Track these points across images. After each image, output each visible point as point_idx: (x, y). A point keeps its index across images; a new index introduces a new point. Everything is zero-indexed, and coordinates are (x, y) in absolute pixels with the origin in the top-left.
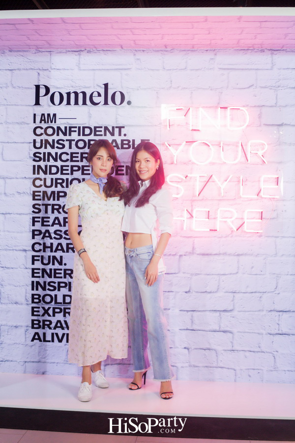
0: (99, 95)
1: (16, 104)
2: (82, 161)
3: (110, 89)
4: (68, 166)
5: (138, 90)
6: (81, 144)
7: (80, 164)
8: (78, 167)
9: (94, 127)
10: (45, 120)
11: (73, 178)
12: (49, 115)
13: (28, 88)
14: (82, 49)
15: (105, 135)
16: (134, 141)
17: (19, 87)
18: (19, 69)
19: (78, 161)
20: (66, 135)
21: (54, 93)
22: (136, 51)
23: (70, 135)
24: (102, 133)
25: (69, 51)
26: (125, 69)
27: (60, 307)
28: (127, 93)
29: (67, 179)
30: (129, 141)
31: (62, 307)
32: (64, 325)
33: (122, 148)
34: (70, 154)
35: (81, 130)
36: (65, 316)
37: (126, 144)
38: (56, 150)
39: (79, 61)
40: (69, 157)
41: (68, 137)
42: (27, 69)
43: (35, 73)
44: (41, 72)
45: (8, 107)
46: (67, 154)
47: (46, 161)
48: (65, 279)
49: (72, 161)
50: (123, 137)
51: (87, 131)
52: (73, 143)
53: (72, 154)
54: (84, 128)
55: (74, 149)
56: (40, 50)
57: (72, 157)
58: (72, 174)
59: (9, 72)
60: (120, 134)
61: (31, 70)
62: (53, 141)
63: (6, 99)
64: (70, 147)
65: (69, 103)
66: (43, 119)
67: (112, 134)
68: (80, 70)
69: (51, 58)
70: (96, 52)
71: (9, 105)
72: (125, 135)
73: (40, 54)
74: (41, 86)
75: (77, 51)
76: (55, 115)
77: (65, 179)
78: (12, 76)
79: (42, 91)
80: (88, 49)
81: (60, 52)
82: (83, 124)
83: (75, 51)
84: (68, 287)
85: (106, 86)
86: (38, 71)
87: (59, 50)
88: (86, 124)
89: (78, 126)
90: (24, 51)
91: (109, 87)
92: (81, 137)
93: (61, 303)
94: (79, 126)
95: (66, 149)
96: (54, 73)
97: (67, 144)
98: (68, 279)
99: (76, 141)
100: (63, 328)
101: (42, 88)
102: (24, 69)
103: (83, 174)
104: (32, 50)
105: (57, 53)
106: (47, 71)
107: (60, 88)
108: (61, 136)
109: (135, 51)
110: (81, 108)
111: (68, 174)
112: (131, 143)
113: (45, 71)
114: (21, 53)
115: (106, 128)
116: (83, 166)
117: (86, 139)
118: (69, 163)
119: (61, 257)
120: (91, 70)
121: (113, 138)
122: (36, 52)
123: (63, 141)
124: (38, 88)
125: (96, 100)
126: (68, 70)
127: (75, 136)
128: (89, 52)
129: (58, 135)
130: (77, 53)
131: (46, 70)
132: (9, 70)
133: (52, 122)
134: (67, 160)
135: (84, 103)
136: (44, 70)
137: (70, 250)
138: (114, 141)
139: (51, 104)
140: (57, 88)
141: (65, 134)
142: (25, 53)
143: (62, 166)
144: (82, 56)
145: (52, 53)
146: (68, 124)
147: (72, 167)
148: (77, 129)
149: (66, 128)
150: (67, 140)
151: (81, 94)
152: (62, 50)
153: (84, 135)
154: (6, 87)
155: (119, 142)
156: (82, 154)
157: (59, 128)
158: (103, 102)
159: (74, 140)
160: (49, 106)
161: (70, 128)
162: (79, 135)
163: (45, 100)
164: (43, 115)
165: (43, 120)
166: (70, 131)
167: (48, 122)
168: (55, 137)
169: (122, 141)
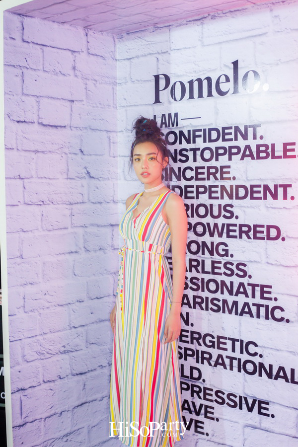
0: (228, 80)
1: (136, 104)
2: (209, 179)
3: (241, 68)
4: (192, 187)
5: (277, 64)
6: (207, 155)
7: (207, 183)
8: (204, 187)
9: (223, 128)
10: (165, 123)
11: (199, 203)
12: (170, 115)
13: (147, 81)
14: (206, 15)
15: (236, 139)
16: (273, 145)
17: (138, 81)
18: (137, 57)
19: (204, 179)
20: (190, 143)
21: (175, 84)
22: (273, 3)
23: (194, 142)
24: (232, 136)
25: (190, 21)
26: (260, 35)
27: (187, 382)
28: (263, 71)
29: (192, 205)
30: (267, 146)
31: (190, 383)
32: (192, 408)
33: (259, 158)
34: (194, 169)
35: (207, 134)
36: (192, 395)
37: (263, 152)
38: (179, 164)
39: (202, 34)
40: (193, 174)
41: (192, 146)
42: (145, 55)
43: (153, 59)
44: (160, 57)
45: (128, 108)
46: (191, 169)
47: (169, 180)
48: (192, 345)
49: (197, 179)
50: (259, 141)
51: (214, 135)
52: (198, 153)
53: (197, 168)
54: (210, 130)
55: (200, 163)
56: (159, 26)
57: (197, 173)
58: (198, 198)
59: (127, 62)
60: (255, 138)
61: (149, 56)
62: (176, 150)
63: (125, 99)
64: (195, 160)
65: (191, 97)
66: (164, 121)
67: (245, 137)
68: (204, 46)
69: (170, 35)
70: (221, 17)
71: (129, 106)
72: (261, 138)
73: (159, 31)
74: (160, 76)
75: (200, 20)
76: (176, 115)
77: (190, 204)
78: (130, 67)
79: (162, 83)
80: (212, 14)
81: (180, 25)
82: (208, 125)
83: (197, 20)
84: (195, 357)
85: (236, 64)
86: (157, 56)
87: (179, 22)
88: (212, 124)
89: (202, 128)
90: (142, 31)
91: (239, 66)
92: (208, 145)
93: (188, 377)
94: (205, 128)
95: (190, 163)
96: (174, 55)
97: (190, 154)
98: (196, 346)
99: (201, 150)
100: (191, 412)
101: (162, 78)
102: (143, 56)
103: (210, 197)
104: (150, 27)
105: (177, 26)
106: (167, 54)
107: (181, 76)
108: (184, 145)
109: (271, 5)
110: (206, 101)
111: (193, 198)
112: (270, 150)
113: (164, 55)
114: (139, 35)
115: (237, 129)
116: (211, 187)
117: (213, 146)
118: (194, 183)
119: (188, 314)
120: (217, 43)
121: (246, 143)
122: (155, 29)
123: (186, 150)
124: (157, 78)
125: (224, 87)
126: (189, 48)
127: (200, 143)
128: (213, 17)
129: (180, 143)
130: (199, 23)
131: (165, 53)
132: (127, 59)
133: (173, 125)
134: (192, 178)
135: (210, 94)
136: (163, 53)
137: (197, 306)
138: (248, 147)
139: (172, 100)
140: (178, 76)
141: (188, 141)
142: (143, 33)
143: (186, 187)
144: (205, 26)
145: (171, 27)
146: (192, 126)
147: (198, 187)
148: (201, 133)
149: (189, 131)
150: (191, 150)
151: (206, 80)
152: (182, 21)
153: (211, 141)
154: (126, 82)
155: (254, 150)
156: (209, 168)
157: (181, 133)
158: (232, 91)
159: (199, 149)
160: (170, 102)
161: (195, 131)
162: (205, 141)
163: (165, 95)
164: (164, 116)
165: (164, 123)
166: (195, 137)
167: (169, 126)
168: (178, 147)
169: (258, 146)
